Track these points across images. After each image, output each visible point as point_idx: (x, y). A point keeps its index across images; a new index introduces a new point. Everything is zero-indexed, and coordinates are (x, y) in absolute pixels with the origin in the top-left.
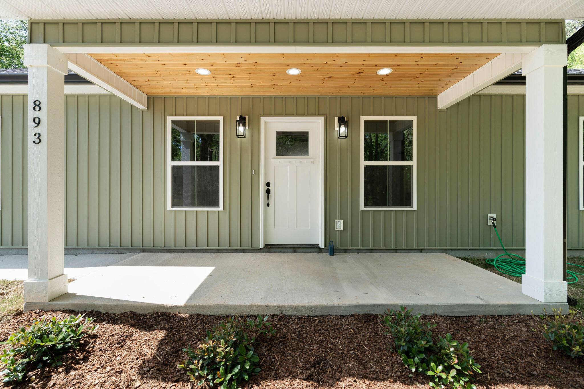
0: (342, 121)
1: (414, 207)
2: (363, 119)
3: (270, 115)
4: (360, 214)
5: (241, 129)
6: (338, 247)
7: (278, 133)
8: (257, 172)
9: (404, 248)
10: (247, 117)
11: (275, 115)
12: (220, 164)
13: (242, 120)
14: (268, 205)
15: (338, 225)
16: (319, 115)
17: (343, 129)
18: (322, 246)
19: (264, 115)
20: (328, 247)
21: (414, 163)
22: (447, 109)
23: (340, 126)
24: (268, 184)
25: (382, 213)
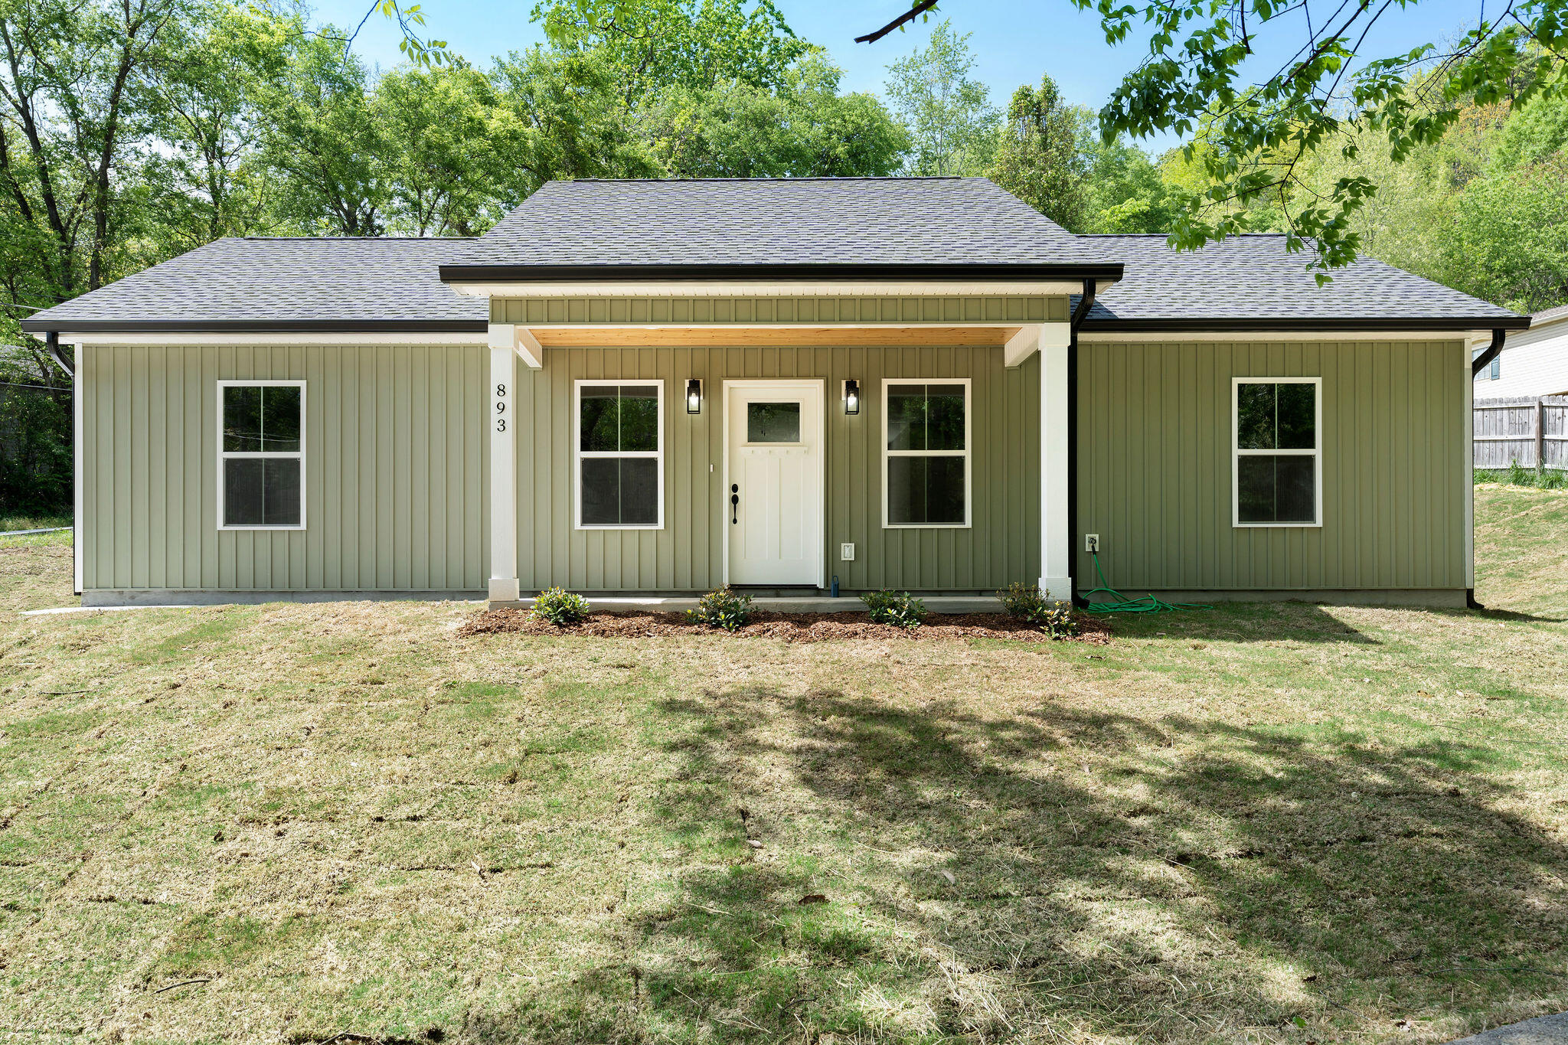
0: (851, 387)
1: (968, 523)
2: (886, 383)
3: (737, 377)
4: (882, 534)
5: (694, 400)
6: (847, 587)
7: (751, 406)
8: (718, 468)
9: (953, 588)
10: (701, 381)
11: (746, 377)
12: (659, 455)
13: (694, 387)
14: (735, 521)
15: (847, 552)
16: (816, 376)
17: (852, 401)
18: (821, 585)
19: (729, 377)
20: (831, 587)
21: (967, 453)
22: (1020, 366)
23: (848, 395)
24: (735, 488)
25: (900, 532)
